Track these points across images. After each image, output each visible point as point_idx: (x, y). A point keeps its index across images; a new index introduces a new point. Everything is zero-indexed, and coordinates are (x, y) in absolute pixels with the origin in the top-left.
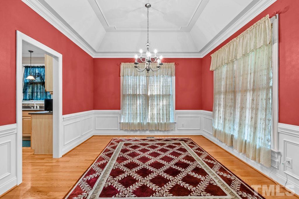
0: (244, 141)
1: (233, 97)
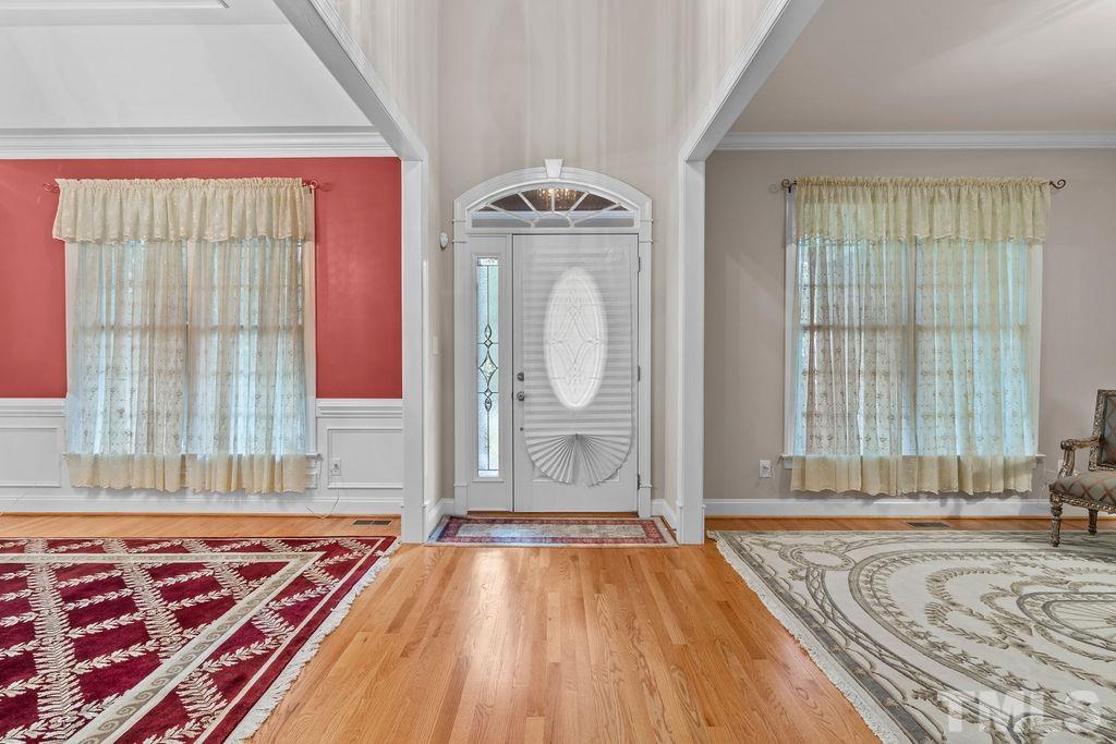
0: (235, 460)
1: (180, 343)
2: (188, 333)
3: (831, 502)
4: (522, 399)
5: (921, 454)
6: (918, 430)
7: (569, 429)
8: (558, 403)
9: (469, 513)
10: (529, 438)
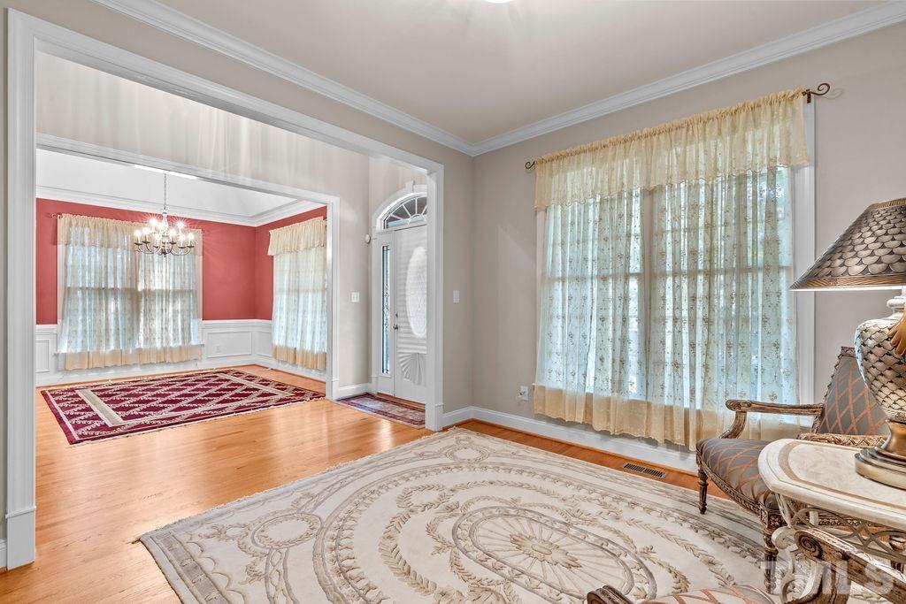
1: (296, 298)
2: (298, 291)
3: (572, 431)
4: (397, 328)
5: (649, 400)
6: (649, 377)
7: (415, 349)
8: (411, 333)
9: (378, 393)
10: (400, 353)
